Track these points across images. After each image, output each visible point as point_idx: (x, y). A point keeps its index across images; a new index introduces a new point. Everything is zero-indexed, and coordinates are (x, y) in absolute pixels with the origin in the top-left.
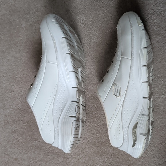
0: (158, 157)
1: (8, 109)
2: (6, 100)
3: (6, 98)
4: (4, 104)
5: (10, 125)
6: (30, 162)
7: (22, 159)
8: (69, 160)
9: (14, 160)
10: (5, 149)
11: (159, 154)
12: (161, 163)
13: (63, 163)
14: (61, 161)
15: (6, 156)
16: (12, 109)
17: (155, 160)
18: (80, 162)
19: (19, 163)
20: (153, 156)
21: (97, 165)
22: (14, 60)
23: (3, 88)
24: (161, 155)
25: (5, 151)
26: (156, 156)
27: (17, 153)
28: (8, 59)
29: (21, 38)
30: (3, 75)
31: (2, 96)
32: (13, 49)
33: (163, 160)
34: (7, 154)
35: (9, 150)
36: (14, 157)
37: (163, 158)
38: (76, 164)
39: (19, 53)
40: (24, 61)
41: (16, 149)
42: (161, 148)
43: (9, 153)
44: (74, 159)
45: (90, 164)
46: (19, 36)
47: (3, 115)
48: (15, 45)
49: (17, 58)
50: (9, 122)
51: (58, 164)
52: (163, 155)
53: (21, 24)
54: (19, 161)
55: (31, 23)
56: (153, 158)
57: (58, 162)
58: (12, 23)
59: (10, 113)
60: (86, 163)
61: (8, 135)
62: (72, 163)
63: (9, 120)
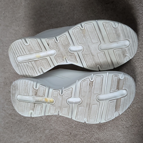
0: (125, 120)
1: (7, 73)
2: (7, 65)
3: (6, 64)
4: (5, 69)
5: (8, 86)
6: (21, 117)
7: (14, 115)
8: (51, 118)
9: (9, 115)
10: (3, 106)
11: (127, 117)
12: (128, 126)
13: (45, 120)
14: (44, 118)
15: (3, 111)
16: (10, 73)
17: (123, 123)
18: (59, 120)
19: (12, 118)
20: (121, 119)
21: (72, 124)
22: (14, 33)
23: (5, 56)
24: (129, 119)
25: (3, 107)
26: (124, 120)
27: (11, 109)
28: (10, 32)
29: (21, 15)
30: (6, 45)
31: (4, 62)
32: (14, 24)
33: (130, 123)
34: (4, 110)
35: (6, 106)
36: (9, 113)
37: (130, 121)
38: (55, 122)
39: (18, 27)
40: (21, 33)
41: (11, 106)
42: (129, 112)
43: (5, 109)
44: (55, 117)
45: (66, 123)
46: (19, 13)
47: (3, 78)
48: (16, 20)
49: (16, 31)
50: (8, 84)
51: (41, 120)
52: (130, 119)
53: (22, 3)
54: (12, 116)
55: (29, 1)
56: (121, 121)
57: (42, 119)
58: (14, 2)
59: (9, 76)
60: (64, 121)
61: (6, 94)
62: (53, 120)
63: (7, 81)
